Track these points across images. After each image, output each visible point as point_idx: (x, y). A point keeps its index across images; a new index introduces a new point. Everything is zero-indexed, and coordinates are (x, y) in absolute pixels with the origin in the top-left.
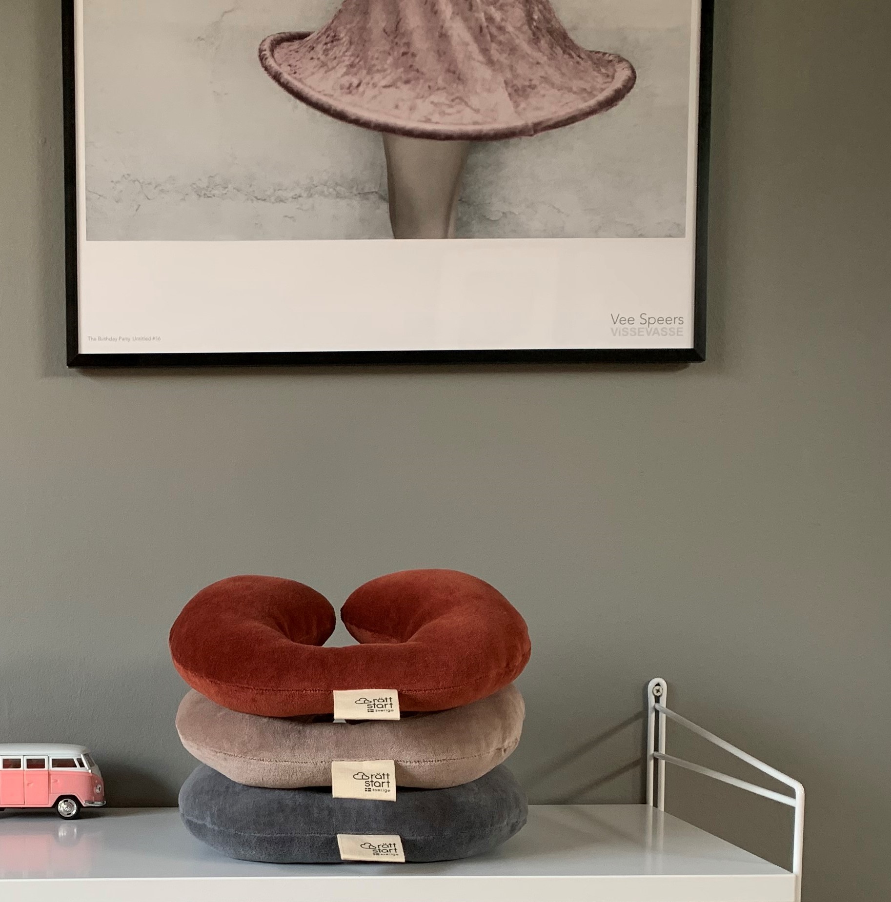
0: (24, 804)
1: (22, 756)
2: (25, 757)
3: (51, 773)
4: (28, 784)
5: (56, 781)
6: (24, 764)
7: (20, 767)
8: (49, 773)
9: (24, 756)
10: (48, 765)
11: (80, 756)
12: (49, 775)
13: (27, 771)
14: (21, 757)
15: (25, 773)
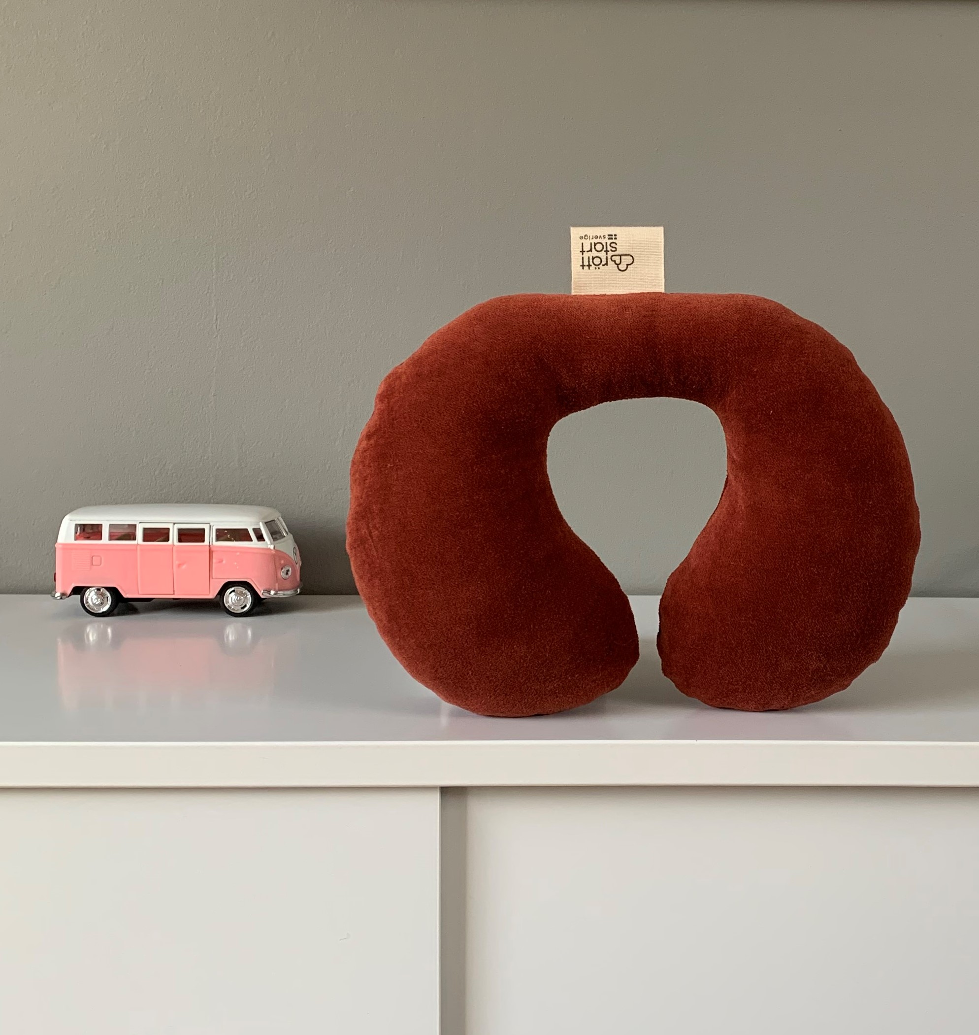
0: (174, 594)
1: (172, 524)
2: (176, 525)
3: (213, 549)
4: (179, 565)
5: (221, 561)
6: (174, 535)
7: (167, 539)
8: (210, 550)
9: (174, 524)
10: (210, 537)
11: (259, 525)
12: (211, 552)
13: (178, 546)
14: (170, 526)
15: (174, 549)
